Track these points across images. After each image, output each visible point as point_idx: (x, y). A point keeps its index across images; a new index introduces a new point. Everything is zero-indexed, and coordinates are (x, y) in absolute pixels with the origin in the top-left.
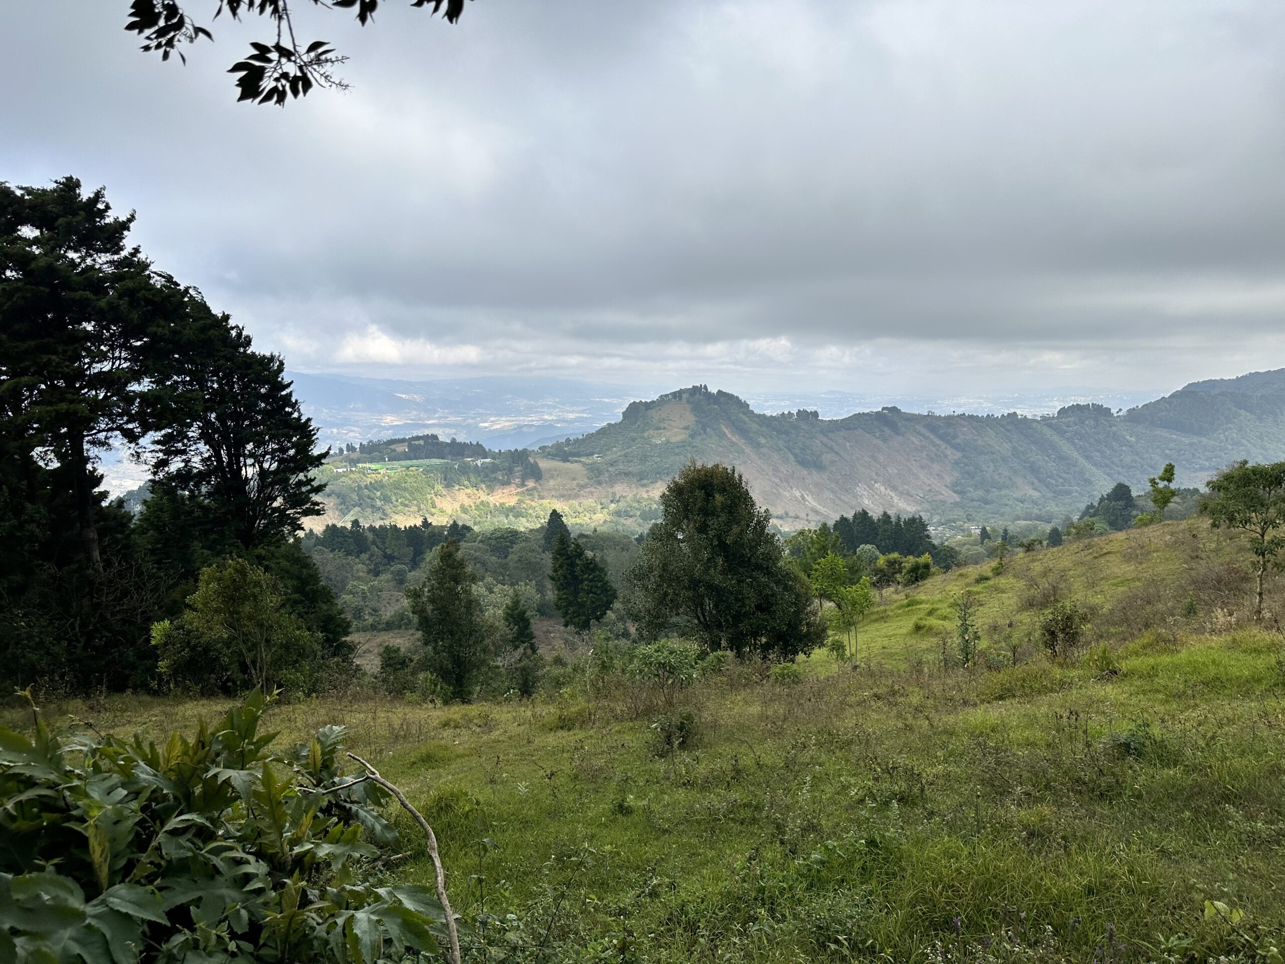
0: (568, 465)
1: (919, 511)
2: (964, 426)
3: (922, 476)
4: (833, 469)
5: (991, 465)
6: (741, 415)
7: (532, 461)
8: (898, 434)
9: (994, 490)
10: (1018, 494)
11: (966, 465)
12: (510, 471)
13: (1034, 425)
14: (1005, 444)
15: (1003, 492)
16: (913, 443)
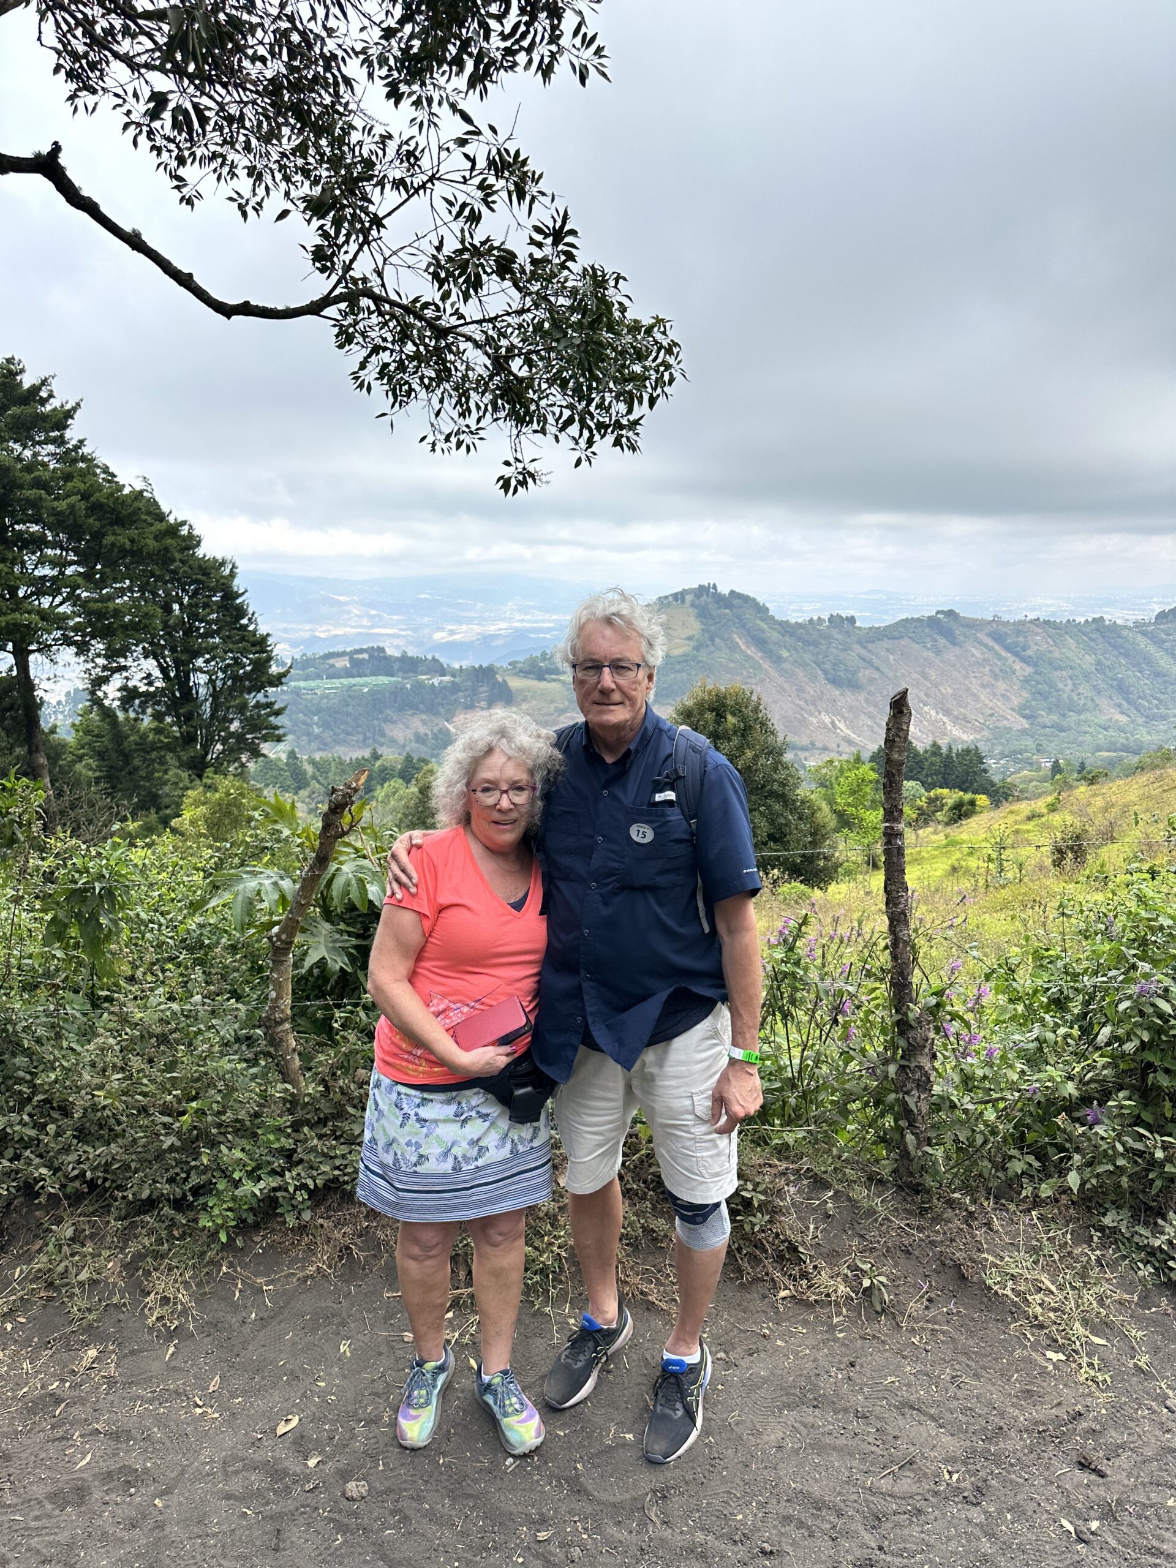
0: (543, 685)
1: (978, 740)
2: (1037, 634)
3: (983, 697)
4: (872, 688)
5: (1070, 682)
6: (759, 622)
7: (499, 679)
8: (954, 644)
9: (1071, 714)
10: (1102, 719)
11: (1038, 683)
12: (474, 690)
13: (1125, 633)
14: (1087, 656)
15: (1082, 717)
16: (973, 655)
